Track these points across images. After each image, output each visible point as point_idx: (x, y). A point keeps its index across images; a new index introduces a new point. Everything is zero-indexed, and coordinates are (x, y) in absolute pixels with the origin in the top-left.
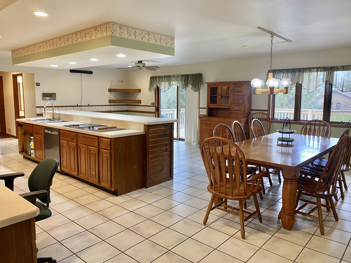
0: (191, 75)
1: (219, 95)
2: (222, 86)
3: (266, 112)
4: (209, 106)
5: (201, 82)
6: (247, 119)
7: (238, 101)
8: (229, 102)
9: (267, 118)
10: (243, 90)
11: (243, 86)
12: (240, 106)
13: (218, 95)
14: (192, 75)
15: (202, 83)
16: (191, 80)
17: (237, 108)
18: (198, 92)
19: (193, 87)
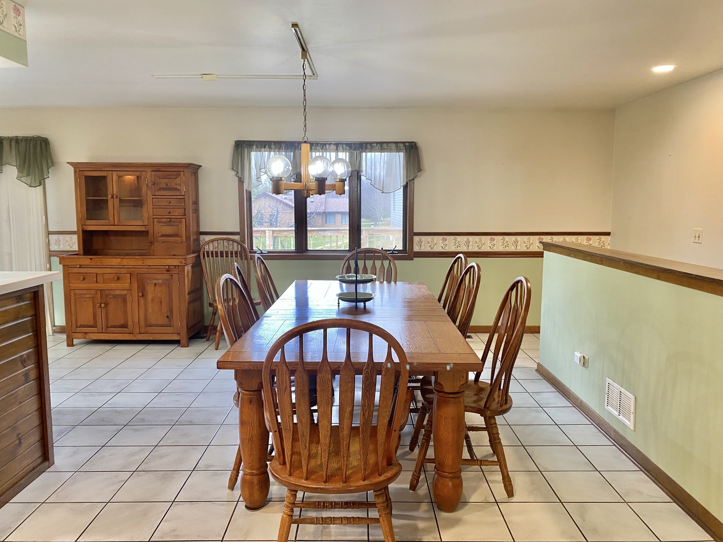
0: (10, 139)
1: (115, 196)
2: (121, 174)
3: (237, 237)
4: (84, 226)
5: (49, 161)
6: (196, 255)
7: (169, 213)
8: (146, 215)
9: (240, 250)
10: (180, 185)
11: (180, 175)
12: (175, 224)
13: (110, 196)
14: (17, 140)
15: (51, 165)
16: (14, 152)
17: (168, 230)
18: (40, 189)
19: (25, 175)
